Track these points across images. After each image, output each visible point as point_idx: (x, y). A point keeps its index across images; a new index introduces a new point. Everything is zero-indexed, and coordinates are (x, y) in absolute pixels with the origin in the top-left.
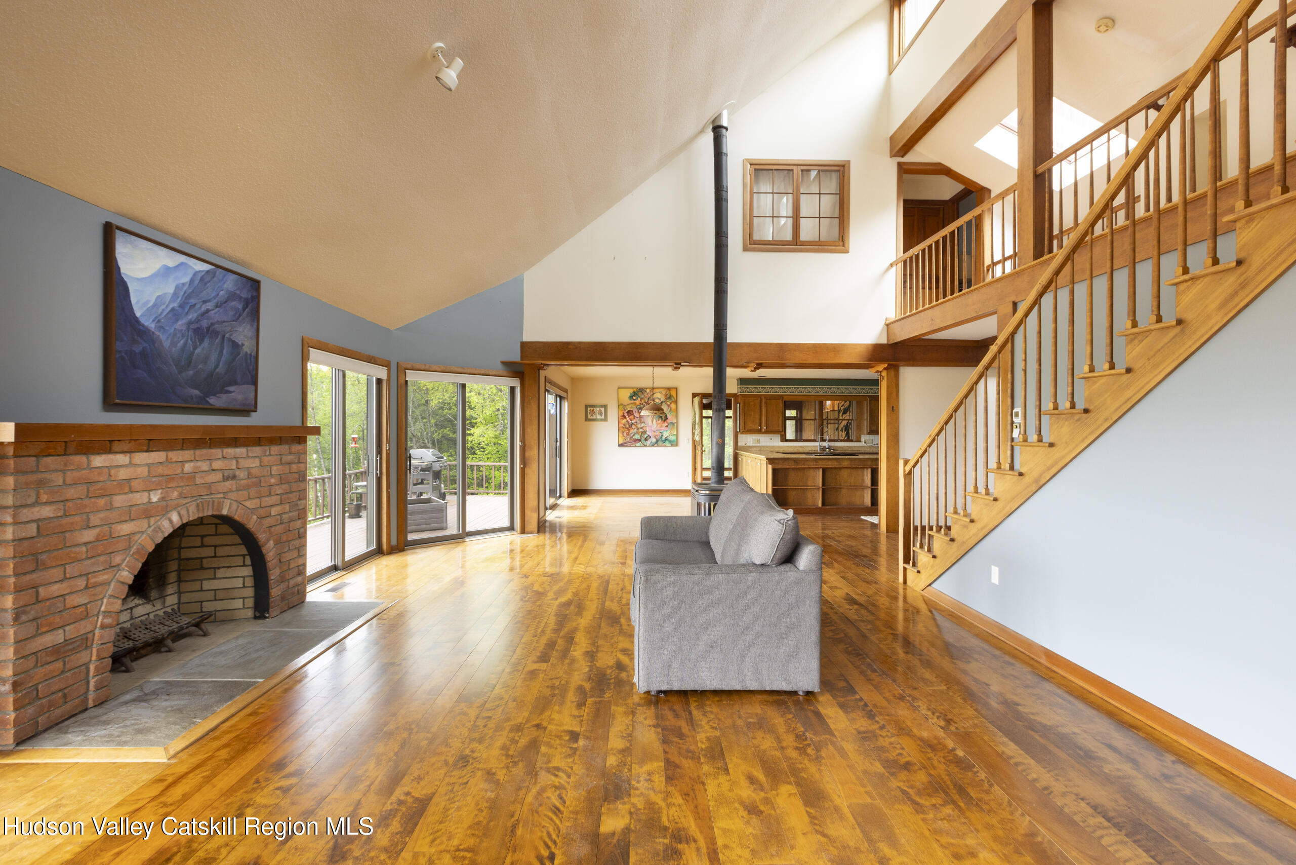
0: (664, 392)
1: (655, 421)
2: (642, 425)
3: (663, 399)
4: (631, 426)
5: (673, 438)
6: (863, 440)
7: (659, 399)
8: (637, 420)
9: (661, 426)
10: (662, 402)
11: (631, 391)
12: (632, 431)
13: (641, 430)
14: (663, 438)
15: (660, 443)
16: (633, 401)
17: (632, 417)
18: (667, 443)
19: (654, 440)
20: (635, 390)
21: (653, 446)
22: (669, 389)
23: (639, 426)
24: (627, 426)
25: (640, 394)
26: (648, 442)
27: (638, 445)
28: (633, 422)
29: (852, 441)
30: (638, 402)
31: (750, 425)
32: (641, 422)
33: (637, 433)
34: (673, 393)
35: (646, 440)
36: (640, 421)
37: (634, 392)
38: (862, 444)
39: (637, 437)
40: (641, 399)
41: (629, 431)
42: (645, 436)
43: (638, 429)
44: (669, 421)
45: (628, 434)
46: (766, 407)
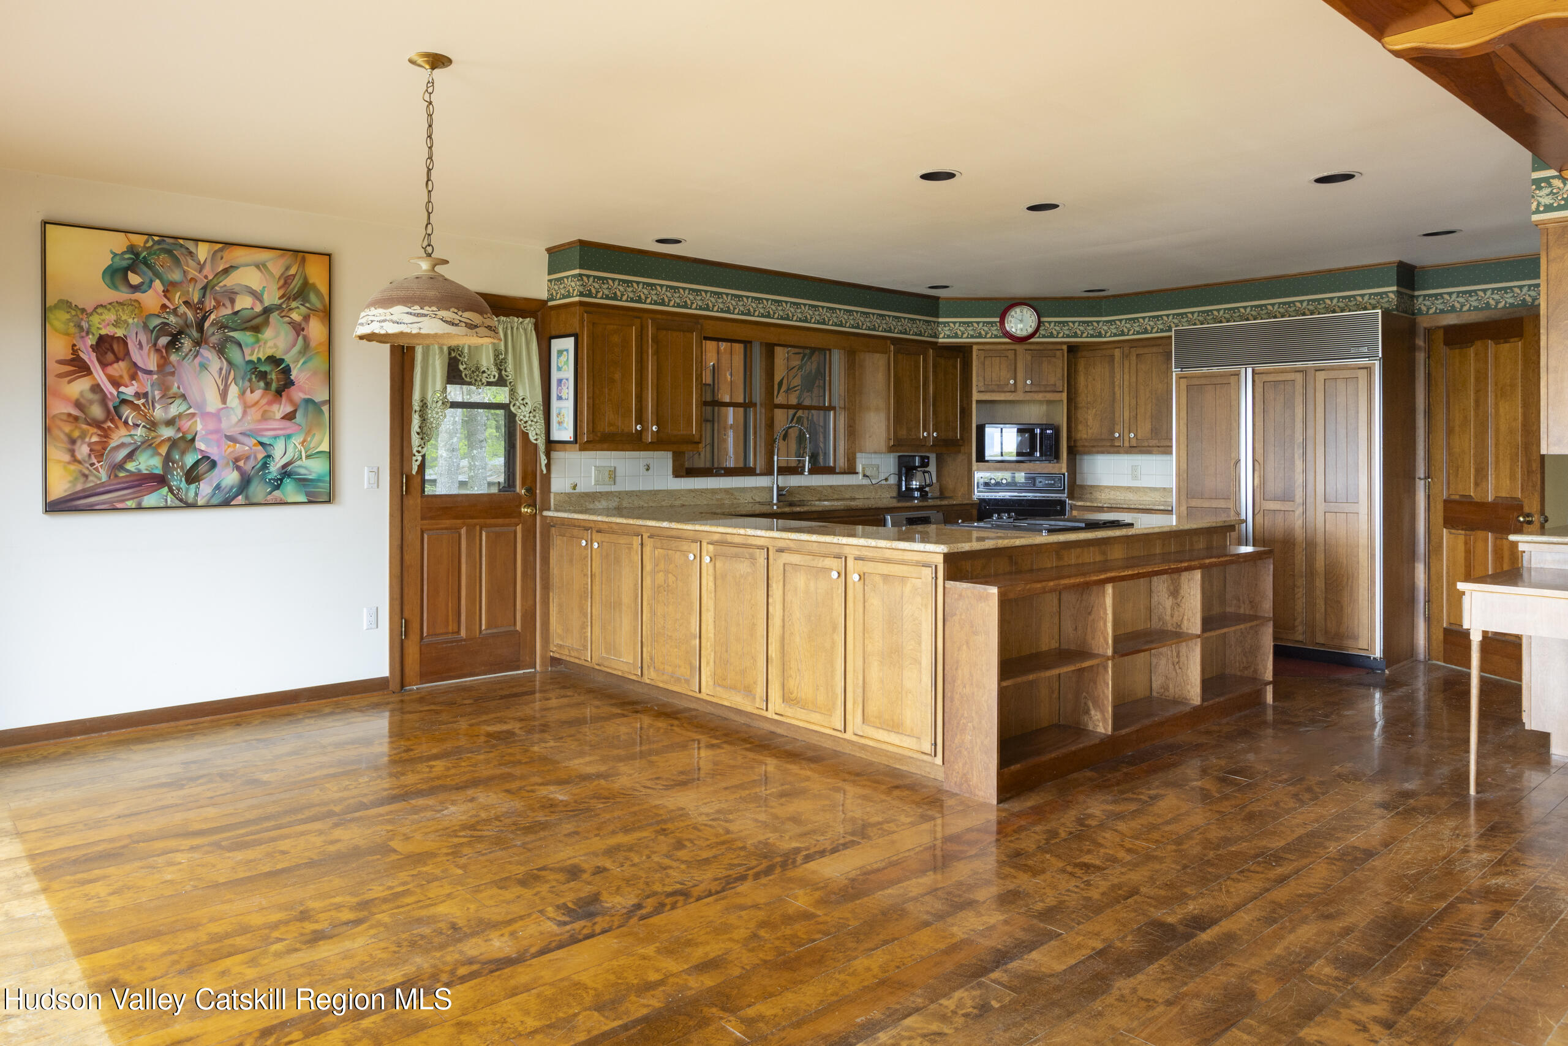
0: (277, 266)
1: (234, 390)
2: (174, 410)
3: (272, 297)
4: (114, 413)
5: (316, 468)
6: (859, 468)
7: (257, 296)
8: (146, 383)
9: (265, 417)
10: (267, 311)
11: (119, 243)
12: (119, 436)
13: (167, 433)
14: (274, 469)
15: (258, 490)
16: (123, 295)
17: (120, 369)
18: (290, 490)
19: (231, 478)
20: (139, 240)
21: (226, 503)
22: (299, 255)
23: (159, 413)
24: (97, 411)
25: (161, 261)
26: (205, 488)
27: (150, 500)
28: (129, 391)
29: (830, 471)
30: (152, 299)
31: (610, 420)
32: (168, 397)
33: (148, 444)
34: (316, 274)
35: (192, 477)
36: (165, 389)
37: (132, 249)
39: (148, 463)
40: (169, 288)
41: (106, 434)
42: (190, 460)
43: (153, 425)
44: (297, 394)
45: (99, 451)
46: (656, 353)
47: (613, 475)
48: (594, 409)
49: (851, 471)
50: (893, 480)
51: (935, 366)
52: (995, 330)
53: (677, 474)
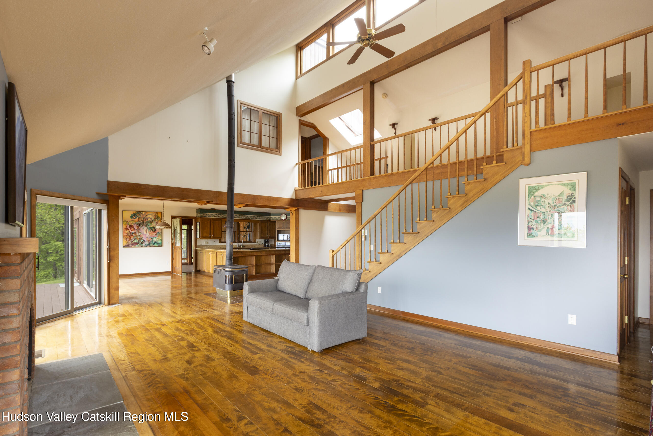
0: (154, 214)
1: (148, 231)
2: (140, 234)
3: (153, 218)
4: (132, 235)
5: (159, 242)
6: (257, 242)
7: (151, 219)
8: (136, 231)
9: (152, 235)
10: (152, 221)
11: (132, 213)
12: (132, 238)
13: (139, 237)
14: (153, 242)
15: (151, 245)
16: (133, 219)
17: (132, 229)
18: (156, 245)
19: (147, 243)
20: (135, 212)
21: (147, 246)
22: (157, 213)
23: (138, 235)
24: (129, 234)
25: (138, 215)
26: (144, 245)
27: (136, 246)
28: (134, 232)
29: (251, 242)
30: (136, 220)
31: (205, 235)
32: (139, 232)
33: (136, 239)
34: (159, 215)
35: (142, 243)
36: (138, 232)
37: (134, 213)
38: (256, 244)
39: (136, 241)
40: (139, 218)
41: (131, 237)
42: (142, 241)
43: (137, 236)
44: (157, 232)
45: (130, 240)
46: (213, 224)
47: (208, 243)
48: (202, 233)
49: (255, 242)
50: (264, 244)
51: (270, 224)
52: (280, 218)
53: (220, 243)
